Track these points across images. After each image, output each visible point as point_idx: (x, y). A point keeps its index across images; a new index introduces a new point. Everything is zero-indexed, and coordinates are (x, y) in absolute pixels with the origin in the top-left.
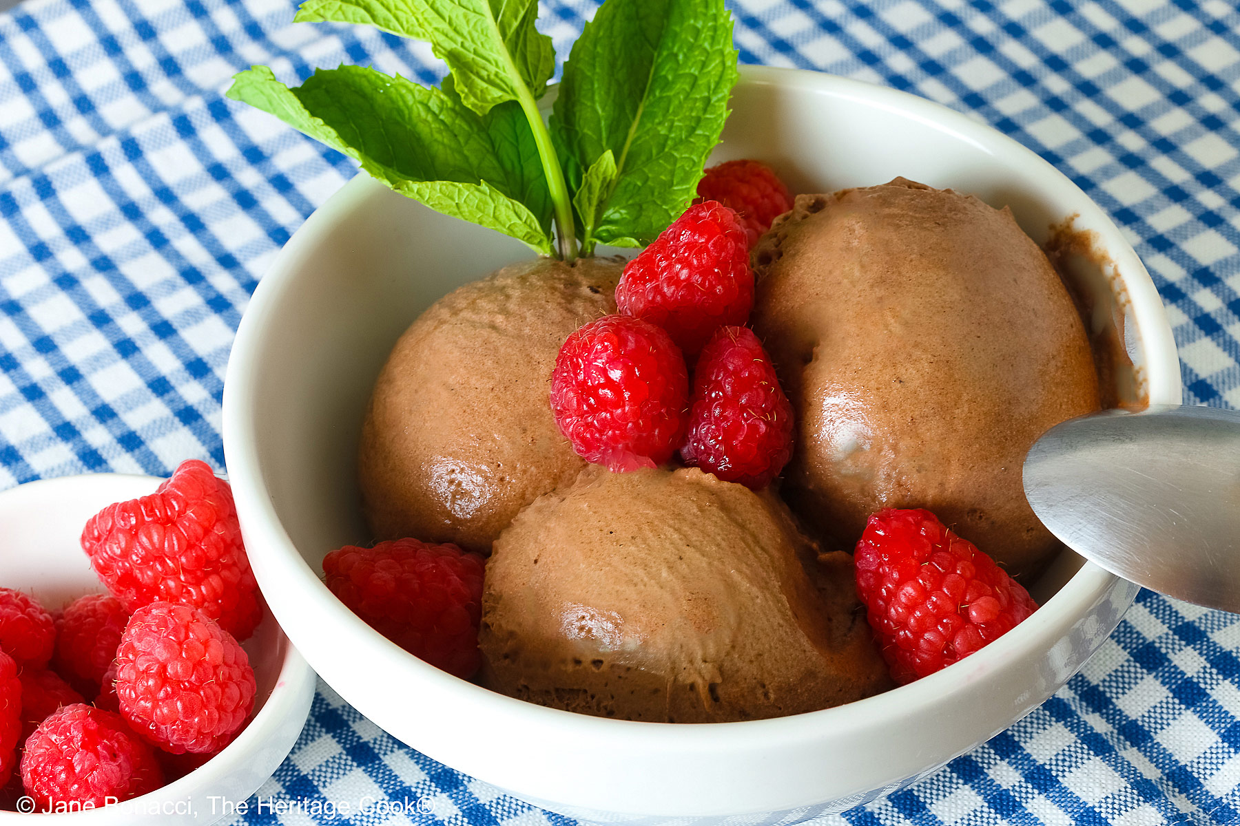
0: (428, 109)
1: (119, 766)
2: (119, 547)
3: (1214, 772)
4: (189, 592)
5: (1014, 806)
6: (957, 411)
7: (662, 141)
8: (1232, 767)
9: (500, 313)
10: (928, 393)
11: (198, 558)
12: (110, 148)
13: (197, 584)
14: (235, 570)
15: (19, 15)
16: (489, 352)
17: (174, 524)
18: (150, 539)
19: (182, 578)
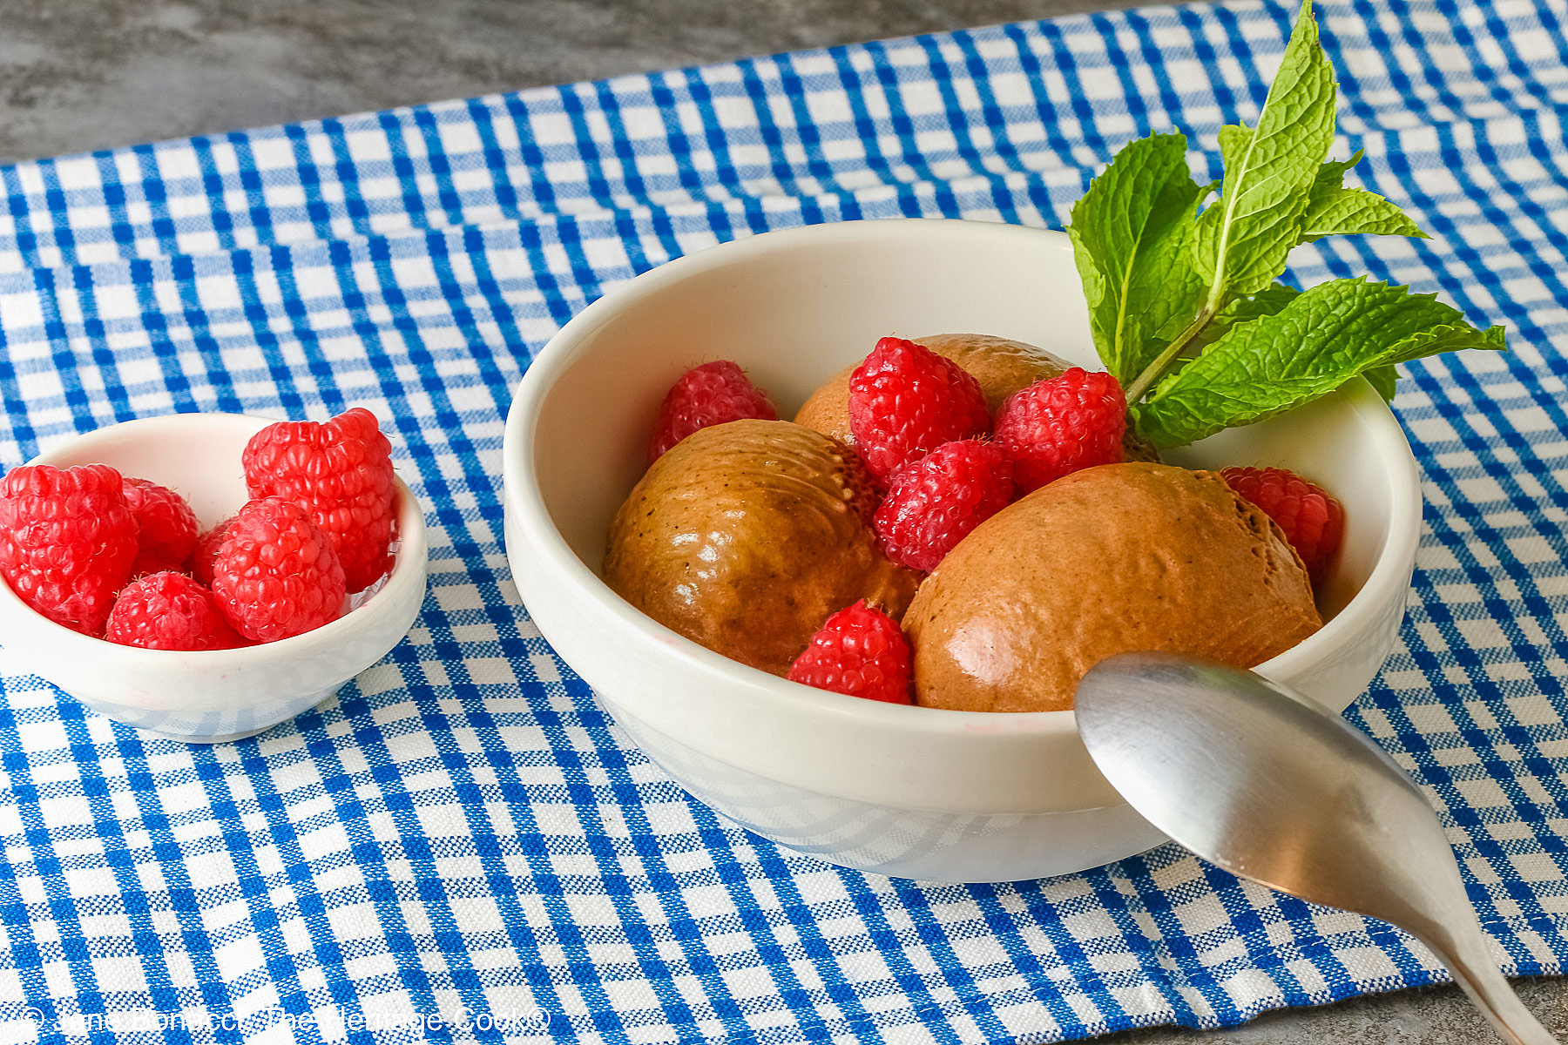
1: (189, 620)
2: (269, 459)
3: (1212, 947)
4: (318, 517)
5: (1009, 927)
8: (1230, 947)
11: (335, 488)
12: (454, 234)
13: (327, 512)
14: (367, 513)
15: (421, 110)
17: (323, 451)
18: (297, 457)
19: (316, 502)
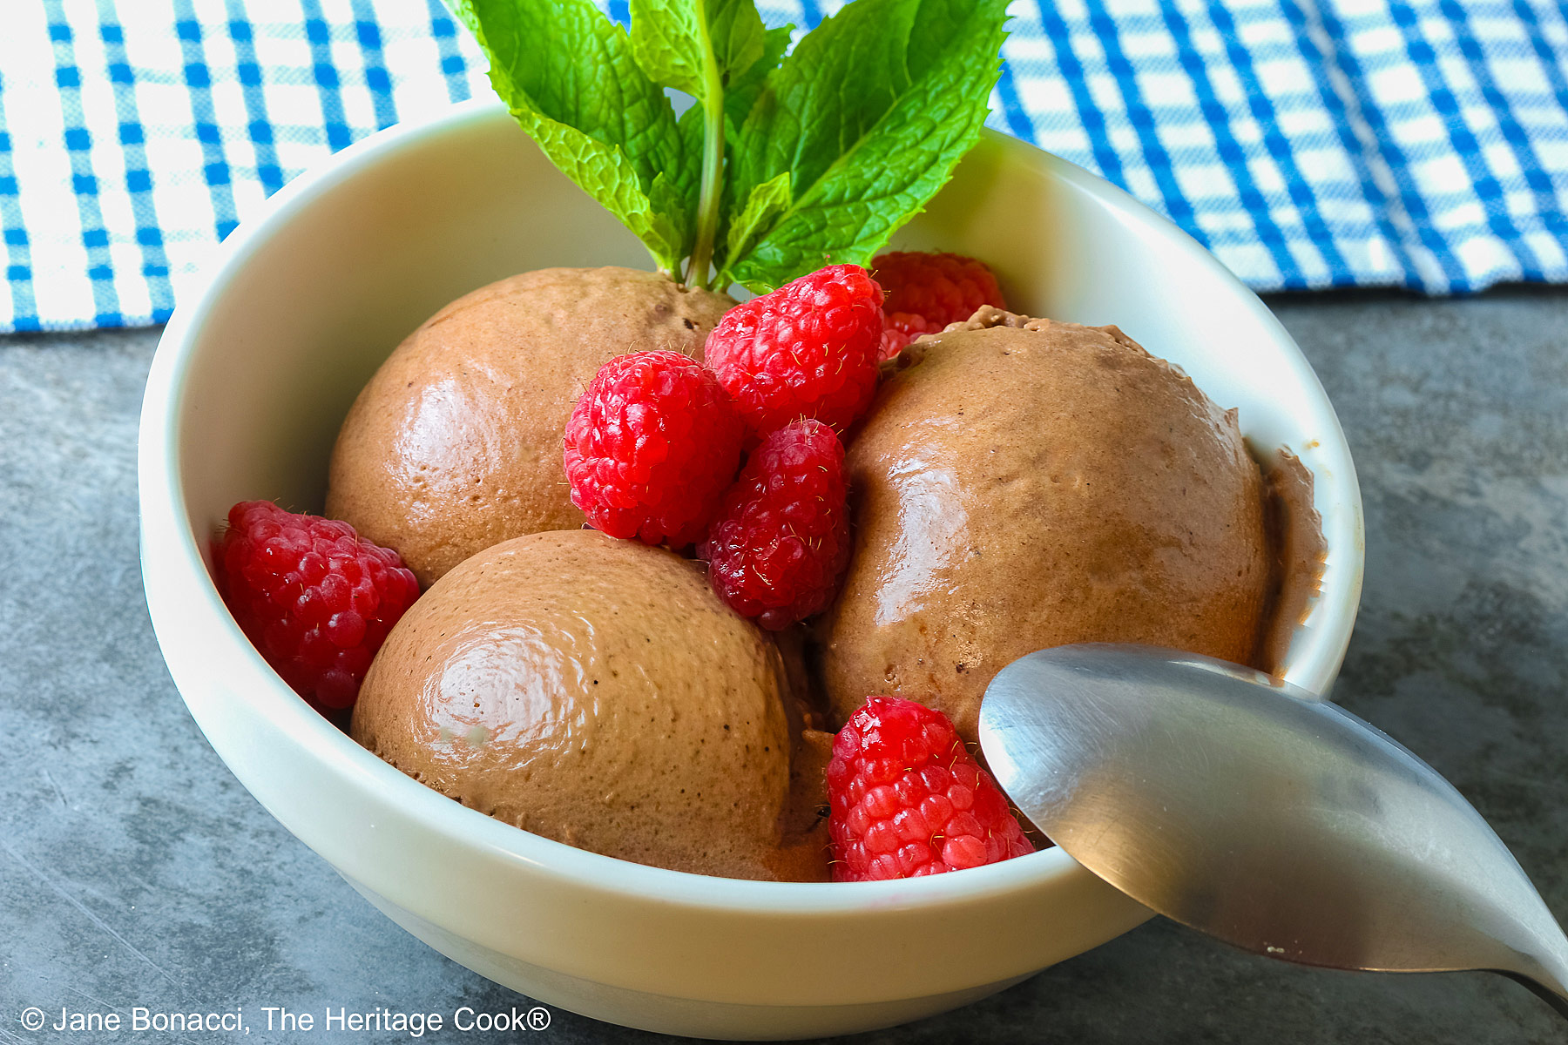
0: (604, 47)
6: (1031, 614)
7: (861, 187)
9: (564, 309)
10: (1004, 578)
16: (527, 346)
